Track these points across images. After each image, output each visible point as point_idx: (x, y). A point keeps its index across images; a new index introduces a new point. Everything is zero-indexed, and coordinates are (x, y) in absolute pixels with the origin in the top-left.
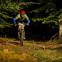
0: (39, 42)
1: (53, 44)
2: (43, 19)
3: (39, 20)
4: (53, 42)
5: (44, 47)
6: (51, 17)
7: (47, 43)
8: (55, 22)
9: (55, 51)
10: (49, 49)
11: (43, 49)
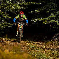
0: (40, 42)
1: (54, 44)
2: (44, 19)
3: (39, 20)
4: (54, 42)
5: (45, 47)
6: (52, 16)
7: (48, 43)
8: (56, 22)
9: (56, 51)
10: (49, 49)
11: (44, 49)
